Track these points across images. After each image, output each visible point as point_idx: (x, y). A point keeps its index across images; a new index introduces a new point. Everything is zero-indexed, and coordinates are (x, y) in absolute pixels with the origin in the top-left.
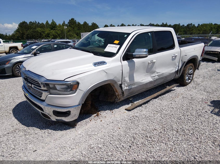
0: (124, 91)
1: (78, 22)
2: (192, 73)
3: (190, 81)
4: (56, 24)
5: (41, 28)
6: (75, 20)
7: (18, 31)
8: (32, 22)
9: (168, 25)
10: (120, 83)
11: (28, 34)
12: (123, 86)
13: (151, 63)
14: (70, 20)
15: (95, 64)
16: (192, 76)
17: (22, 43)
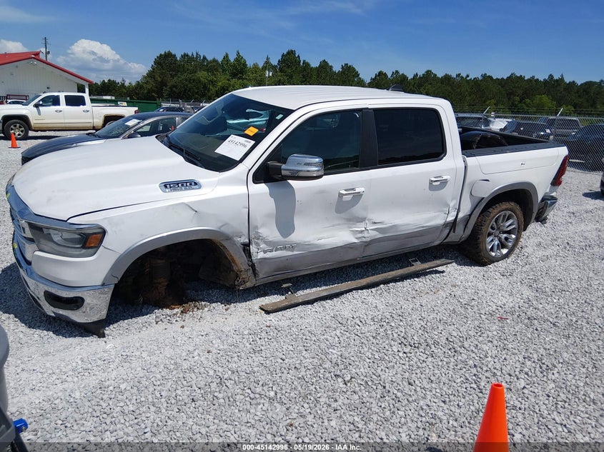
0: (255, 261)
1: (304, 61)
2: (514, 228)
3: (505, 251)
4: (245, 65)
5: (208, 70)
6: (297, 56)
7: (151, 75)
8: (187, 55)
9: (568, 82)
10: (245, 240)
11: (174, 86)
12: (253, 249)
13: (346, 194)
14: (283, 55)
15: (166, 186)
16: (514, 236)
17: (136, 109)
